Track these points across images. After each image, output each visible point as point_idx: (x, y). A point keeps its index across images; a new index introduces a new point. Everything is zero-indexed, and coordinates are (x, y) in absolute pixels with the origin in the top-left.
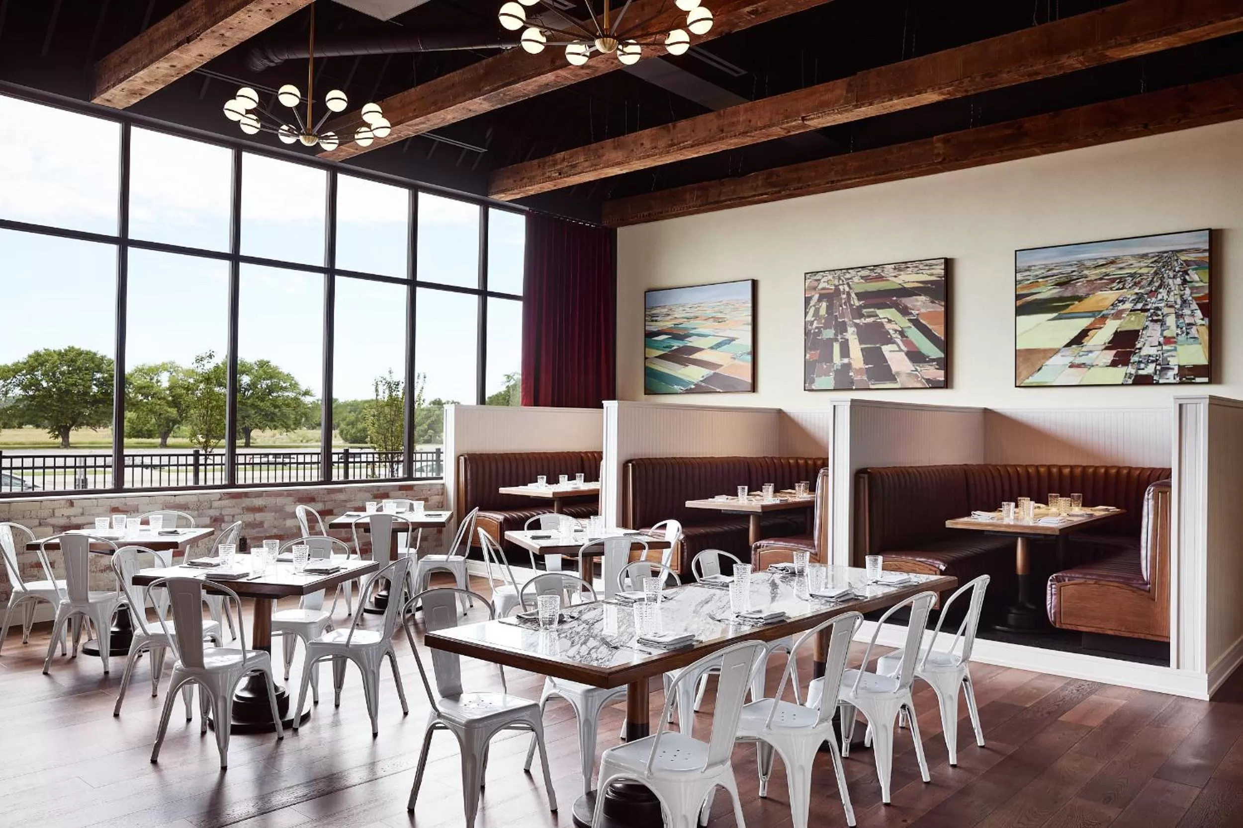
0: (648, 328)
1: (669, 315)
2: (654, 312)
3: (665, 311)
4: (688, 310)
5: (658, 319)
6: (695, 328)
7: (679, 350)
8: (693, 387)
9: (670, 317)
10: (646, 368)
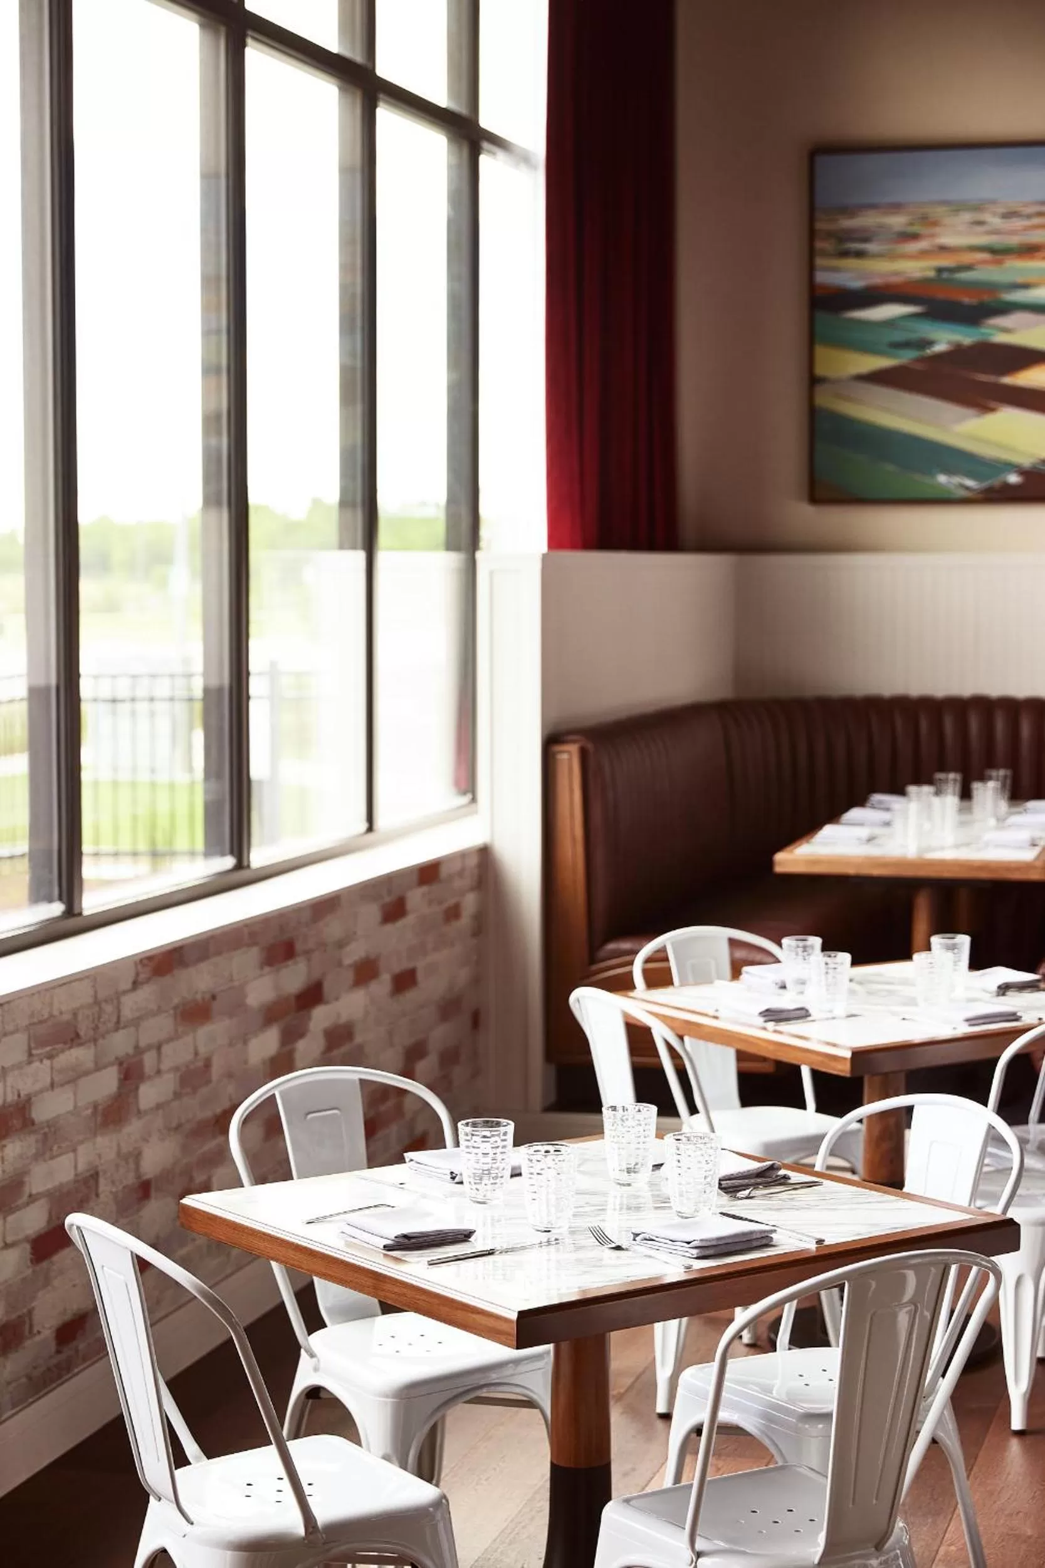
0: (821, 277)
1: (915, 237)
2: (847, 223)
3: (897, 221)
4: (996, 222)
5: (870, 247)
6: (1026, 286)
7: (958, 354)
8: (1013, 479)
9: (922, 245)
10: (813, 414)
